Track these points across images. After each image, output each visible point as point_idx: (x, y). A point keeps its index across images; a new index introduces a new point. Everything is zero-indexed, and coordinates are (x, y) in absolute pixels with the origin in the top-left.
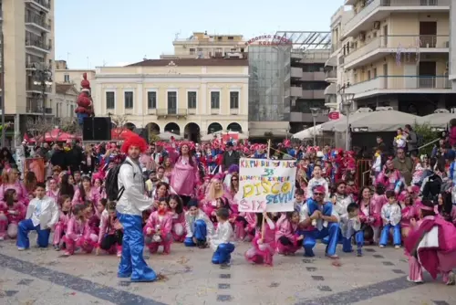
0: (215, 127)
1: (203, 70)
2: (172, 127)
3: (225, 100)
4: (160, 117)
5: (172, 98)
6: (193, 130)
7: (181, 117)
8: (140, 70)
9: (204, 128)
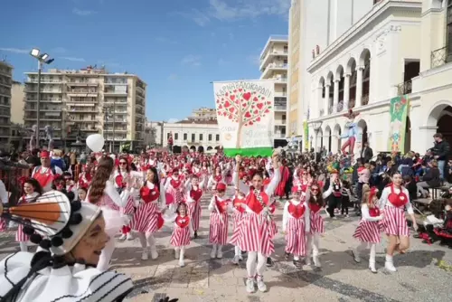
0: (210, 148)
1: (205, 126)
2: (193, 148)
3: (214, 137)
4: (189, 144)
5: (193, 136)
6: (201, 149)
7: (197, 144)
8: (180, 125)
9: (205, 148)
